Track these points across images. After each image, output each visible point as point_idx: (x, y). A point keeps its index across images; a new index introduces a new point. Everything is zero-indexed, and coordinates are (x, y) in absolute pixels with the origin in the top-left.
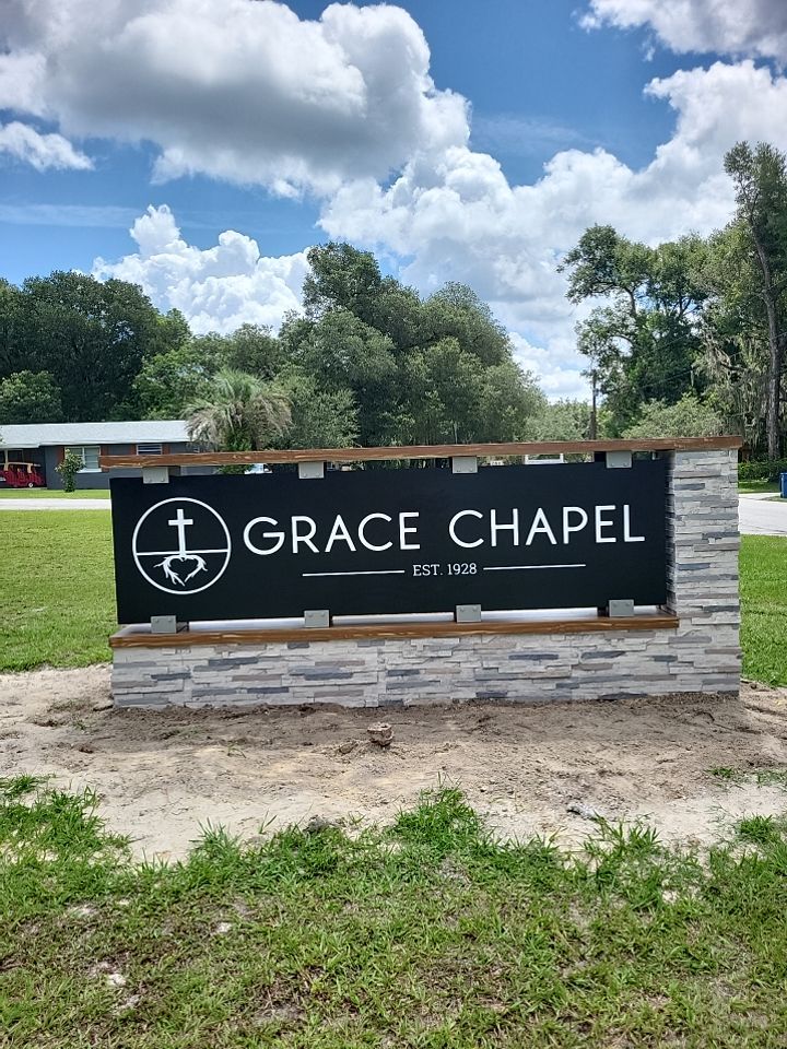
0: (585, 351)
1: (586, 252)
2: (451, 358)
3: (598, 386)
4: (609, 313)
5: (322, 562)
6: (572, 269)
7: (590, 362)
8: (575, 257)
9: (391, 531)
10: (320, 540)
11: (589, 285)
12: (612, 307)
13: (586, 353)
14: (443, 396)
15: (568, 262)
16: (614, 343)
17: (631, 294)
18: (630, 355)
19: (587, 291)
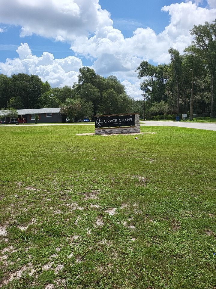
0: (142, 89)
1: (142, 67)
2: (112, 93)
3: (145, 97)
4: (147, 81)
5: (110, 123)
6: (138, 71)
7: (143, 92)
8: (139, 68)
9: (115, 121)
10: (110, 121)
11: (142, 75)
12: (148, 79)
13: (142, 90)
14: (111, 101)
15: (137, 69)
16: (148, 88)
17: (152, 77)
18: (152, 90)
19: (142, 76)
